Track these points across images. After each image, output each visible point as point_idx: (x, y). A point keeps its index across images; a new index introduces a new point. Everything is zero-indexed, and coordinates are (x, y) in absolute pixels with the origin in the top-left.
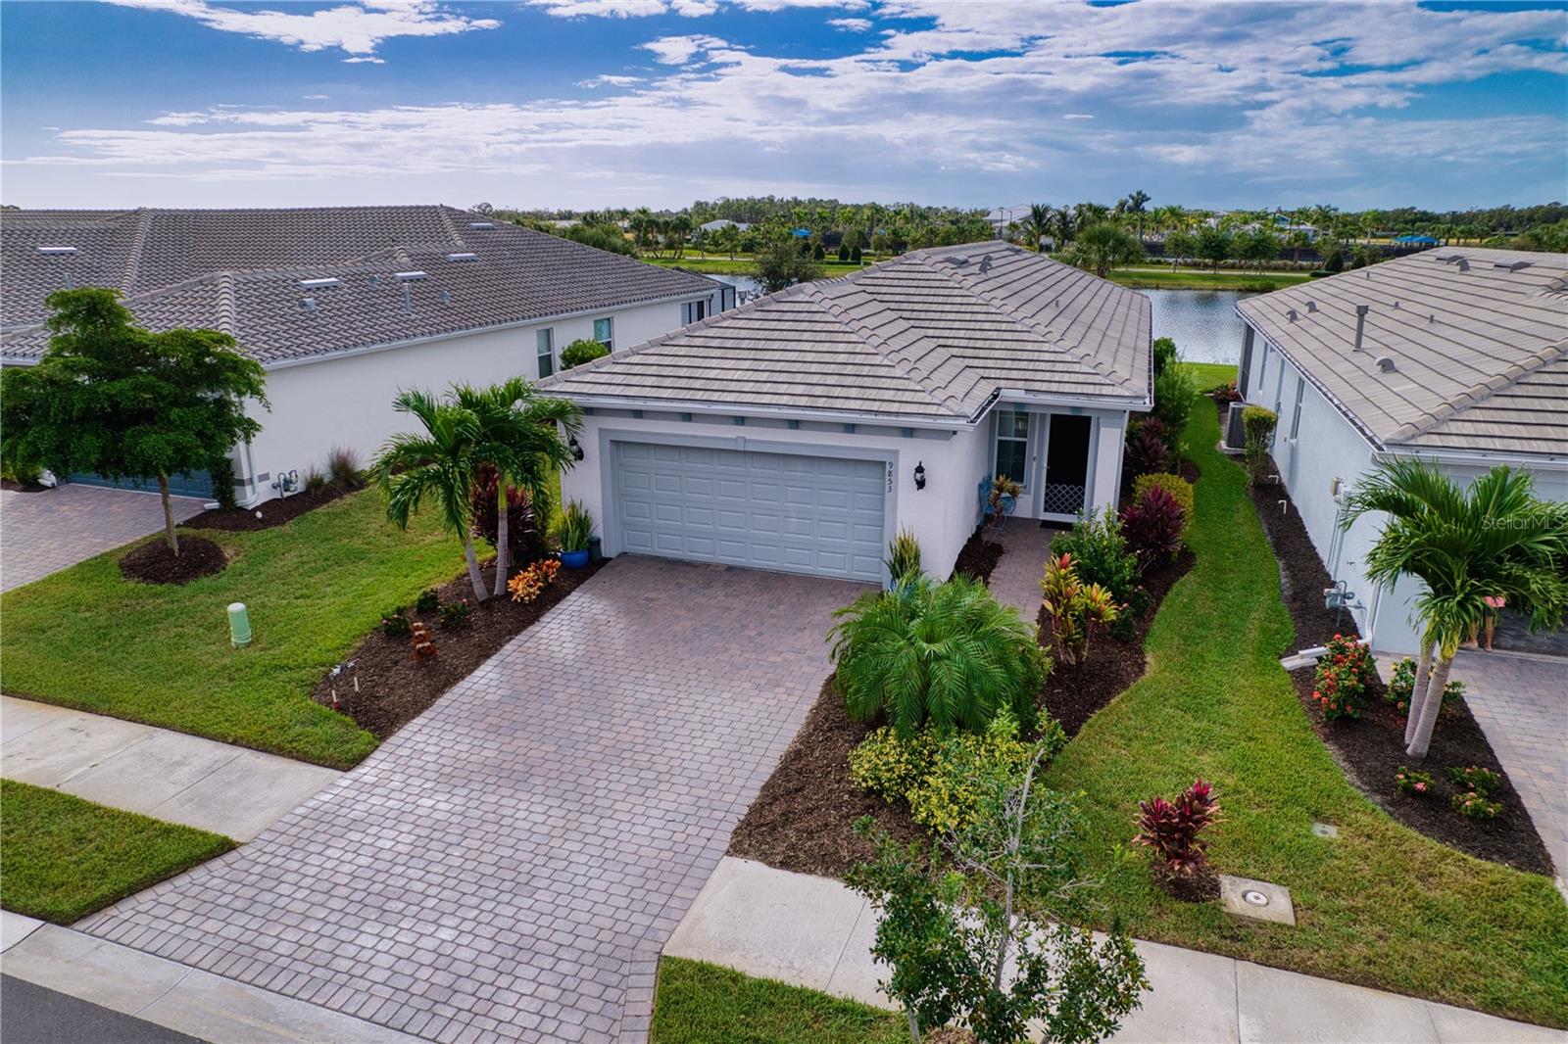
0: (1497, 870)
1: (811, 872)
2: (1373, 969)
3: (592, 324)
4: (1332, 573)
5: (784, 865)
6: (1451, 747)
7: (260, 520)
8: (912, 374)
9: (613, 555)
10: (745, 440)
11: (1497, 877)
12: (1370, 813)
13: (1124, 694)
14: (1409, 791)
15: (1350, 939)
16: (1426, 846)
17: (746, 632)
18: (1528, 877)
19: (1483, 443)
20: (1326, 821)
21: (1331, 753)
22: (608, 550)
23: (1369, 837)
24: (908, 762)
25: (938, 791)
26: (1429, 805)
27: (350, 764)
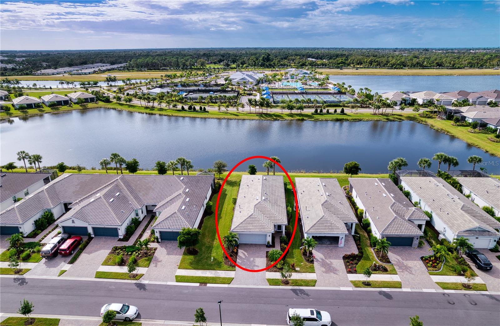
1: (272, 272)
2: (304, 271)
5: (270, 272)
6: (310, 255)
9: (239, 244)
13: (288, 255)
18: (312, 264)
20: (302, 262)
21: (302, 256)
23: (304, 263)
24: (276, 263)
25: (279, 265)
26: (308, 261)
27: (235, 271)
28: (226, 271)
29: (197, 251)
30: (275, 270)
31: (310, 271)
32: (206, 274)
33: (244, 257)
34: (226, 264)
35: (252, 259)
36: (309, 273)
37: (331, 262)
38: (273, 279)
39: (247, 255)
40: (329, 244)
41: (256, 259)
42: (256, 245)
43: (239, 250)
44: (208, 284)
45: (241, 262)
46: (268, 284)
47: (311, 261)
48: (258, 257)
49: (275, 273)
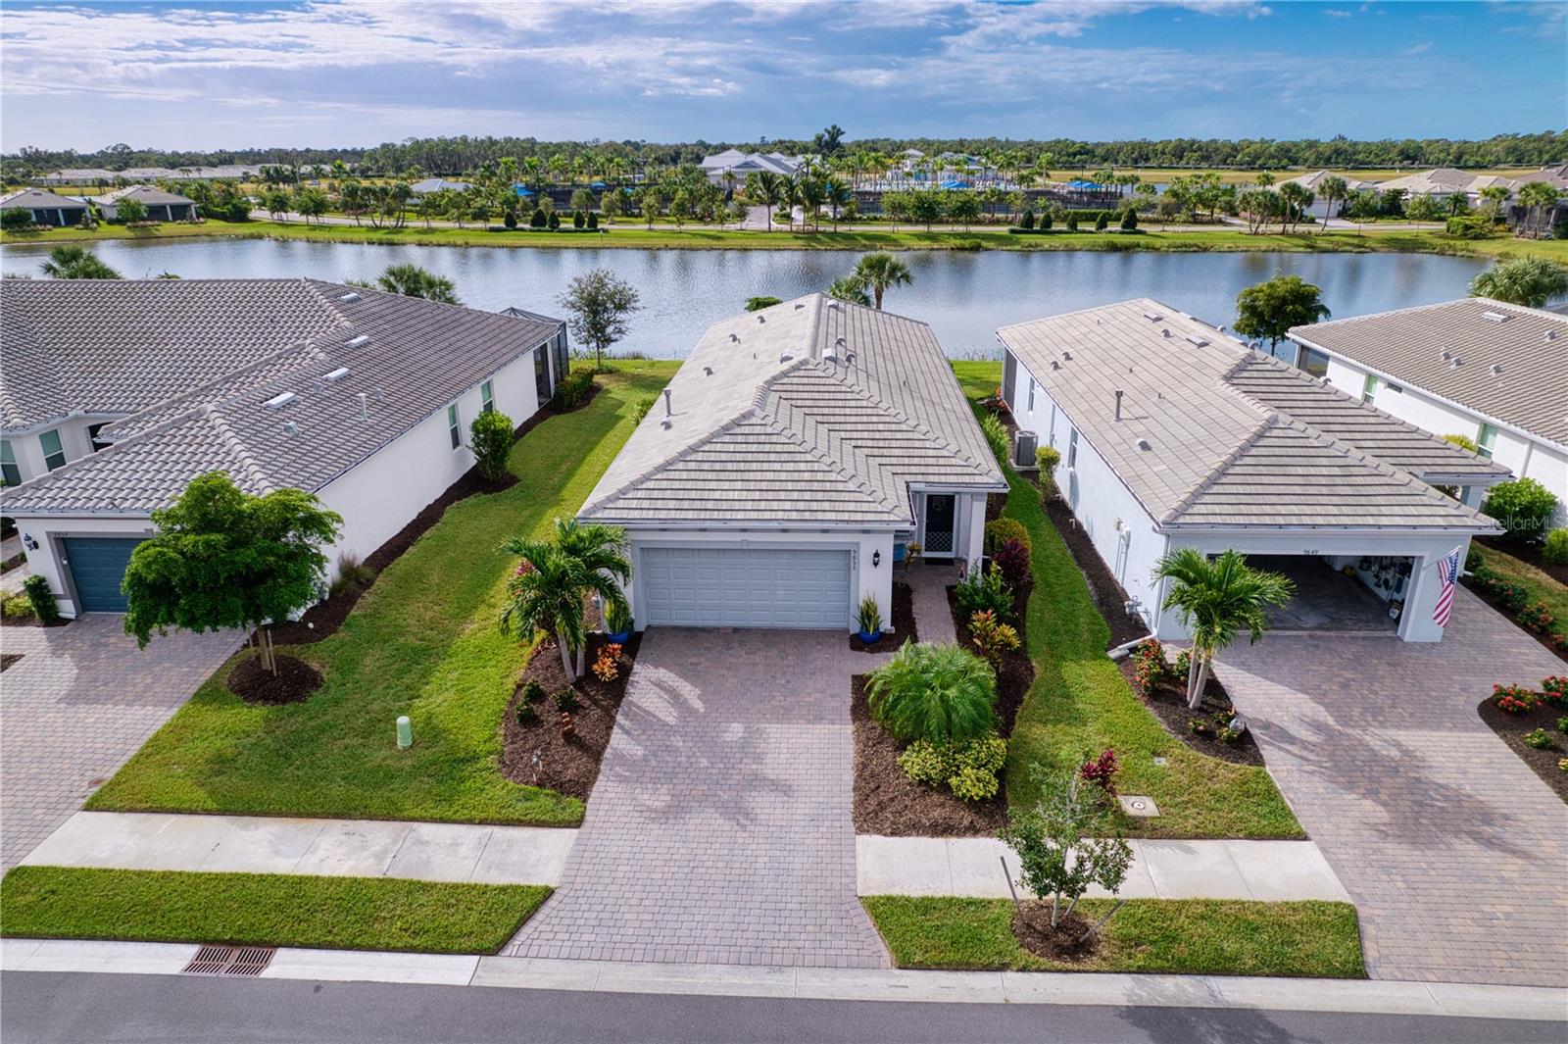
0: (1244, 768)
1: (910, 835)
2: (1199, 830)
4: (1120, 581)
5: (893, 834)
6: (1210, 700)
7: (314, 630)
8: (862, 489)
9: (643, 629)
10: (748, 542)
11: (1242, 771)
12: (1179, 746)
13: (1029, 693)
14: (1196, 731)
15: (1186, 818)
16: (1209, 761)
17: (778, 682)
18: (1254, 768)
19: (1212, 519)
20: (1159, 755)
21: (1150, 712)
22: (640, 626)
23: (1182, 761)
24: (942, 762)
25: (968, 776)
26: (1206, 738)
27: (577, 823)
28: (499, 832)
29: (316, 674)
30: (936, 813)
31: (1254, 824)
32: (310, 849)
33: (669, 715)
34: (508, 766)
35: (735, 731)
36: (1251, 836)
38: (926, 906)
39: (698, 705)
41: (773, 730)
42: (772, 636)
43: (637, 667)
44: (281, 954)
45: (640, 752)
46: (887, 956)
48: (785, 715)
49: (940, 841)
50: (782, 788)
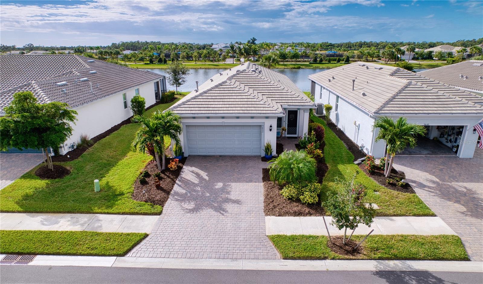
0: (408, 194)
1: (285, 216)
2: (395, 213)
3: (135, 91)
4: (356, 143)
5: (279, 216)
6: (393, 174)
7: (69, 158)
8: (266, 103)
9: (187, 156)
11: (408, 195)
12: (383, 188)
13: (327, 173)
14: (389, 183)
15: (389, 209)
16: (395, 193)
17: (235, 171)
18: (412, 194)
19: (391, 112)
20: (376, 191)
21: (371, 179)
22: (186, 155)
23: (385, 193)
24: (297, 191)
25: (307, 195)
26: (393, 185)
27: (160, 214)
28: (129, 217)
29: (68, 171)
30: (295, 209)
31: (415, 211)
32: (57, 223)
33: (196, 181)
34: (134, 196)
35: (220, 185)
36: (415, 215)
37: (466, 188)
38: (293, 238)
39: (207, 178)
40: (428, 154)
41: (233, 185)
42: (233, 158)
43: (184, 167)
44: (38, 257)
45: (184, 191)
46: (279, 255)
47: (402, 186)
48: (238, 180)
49: (297, 218)
50: (237, 202)
